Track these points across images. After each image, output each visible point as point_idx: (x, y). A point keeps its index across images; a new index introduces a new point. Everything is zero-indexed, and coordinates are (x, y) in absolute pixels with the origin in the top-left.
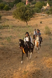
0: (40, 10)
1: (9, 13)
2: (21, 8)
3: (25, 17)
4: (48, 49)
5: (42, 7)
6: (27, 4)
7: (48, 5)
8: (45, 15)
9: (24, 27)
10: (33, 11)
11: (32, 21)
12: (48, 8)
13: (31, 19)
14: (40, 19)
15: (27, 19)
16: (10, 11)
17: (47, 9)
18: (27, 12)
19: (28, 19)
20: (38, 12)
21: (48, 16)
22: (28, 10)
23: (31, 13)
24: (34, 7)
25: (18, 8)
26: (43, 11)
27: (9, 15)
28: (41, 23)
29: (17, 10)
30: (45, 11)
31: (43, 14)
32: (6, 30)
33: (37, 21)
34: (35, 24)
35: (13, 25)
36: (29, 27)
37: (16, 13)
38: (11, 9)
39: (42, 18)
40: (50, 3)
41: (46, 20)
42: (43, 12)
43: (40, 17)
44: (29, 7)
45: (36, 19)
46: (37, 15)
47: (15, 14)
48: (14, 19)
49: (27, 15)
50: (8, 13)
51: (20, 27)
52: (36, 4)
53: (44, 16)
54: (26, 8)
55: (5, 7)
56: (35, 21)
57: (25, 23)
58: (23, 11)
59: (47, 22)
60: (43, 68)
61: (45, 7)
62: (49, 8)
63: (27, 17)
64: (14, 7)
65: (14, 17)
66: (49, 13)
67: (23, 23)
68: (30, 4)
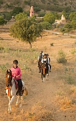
0: (50, 25)
2: (23, 21)
3: (29, 36)
5: (53, 21)
7: (63, 18)
8: (58, 33)
9: (27, 51)
10: (40, 27)
11: (38, 42)
12: (63, 23)
13: (37, 38)
14: (51, 39)
15: (32, 39)
17: (61, 25)
18: (32, 28)
20: (47, 29)
21: (63, 35)
22: (33, 25)
23: (38, 29)
24: (43, 21)
25: (18, 22)
26: (55, 27)
28: (52, 45)
29: (17, 25)
30: (58, 27)
31: (55, 33)
33: (46, 42)
34: (42, 46)
35: (9, 47)
36: (34, 50)
37: (15, 29)
39: (53, 39)
40: (66, 15)
41: (60, 41)
42: (56, 29)
43: (51, 37)
44: (35, 21)
45: (45, 40)
46: (47, 34)
47: (13, 31)
48: (12, 38)
49: (31, 32)
50: (2, 29)
51: (20, 51)
52: (46, 16)
53: (56, 35)
54: (29, 21)
56: (43, 42)
57: (29, 44)
58: (25, 26)
59: (61, 44)
61: (58, 22)
62: (65, 23)
63: (31, 36)
65: (11, 35)
66: (64, 30)
67: (25, 45)
68: (36, 16)
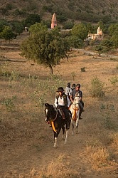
0: (81, 42)
1: (12, 45)
2: (41, 35)
4: (98, 129)
5: (86, 36)
6: (52, 27)
7: (99, 32)
8: (92, 53)
9: (45, 78)
10: (66, 44)
11: (63, 66)
12: (100, 39)
13: (61, 60)
14: (82, 61)
15: (53, 61)
16: (14, 41)
17: (97, 41)
18: (53, 45)
19: (55, 60)
20: (76, 47)
21: (99, 56)
22: (55, 41)
23: (63, 47)
24: (69, 35)
25: (33, 36)
26: (89, 45)
27: (12, 49)
28: (83, 70)
29: (30, 40)
30: (92, 45)
31: (88, 52)
32: (4, 83)
33: (75, 65)
34: (69, 72)
35: (20, 72)
36: (56, 78)
37: (28, 47)
38: (16, 36)
40: (104, 27)
41: (95, 64)
42: (89, 47)
43: (82, 58)
44: (58, 35)
45: (72, 62)
46: (76, 53)
47: (26, 49)
48: (24, 58)
49: (53, 51)
50: (9, 45)
51: (36, 78)
52: (74, 28)
53: (90, 55)
54: (50, 35)
55: (4, 31)
56: (71, 66)
57: (48, 69)
58: (44, 42)
59: (96, 69)
60: (84, 170)
61: (93, 37)
62: (102, 39)
63: (52, 56)
64: (24, 33)
65: (22, 55)
66: (100, 49)
67: (44, 69)
68: (60, 28)
